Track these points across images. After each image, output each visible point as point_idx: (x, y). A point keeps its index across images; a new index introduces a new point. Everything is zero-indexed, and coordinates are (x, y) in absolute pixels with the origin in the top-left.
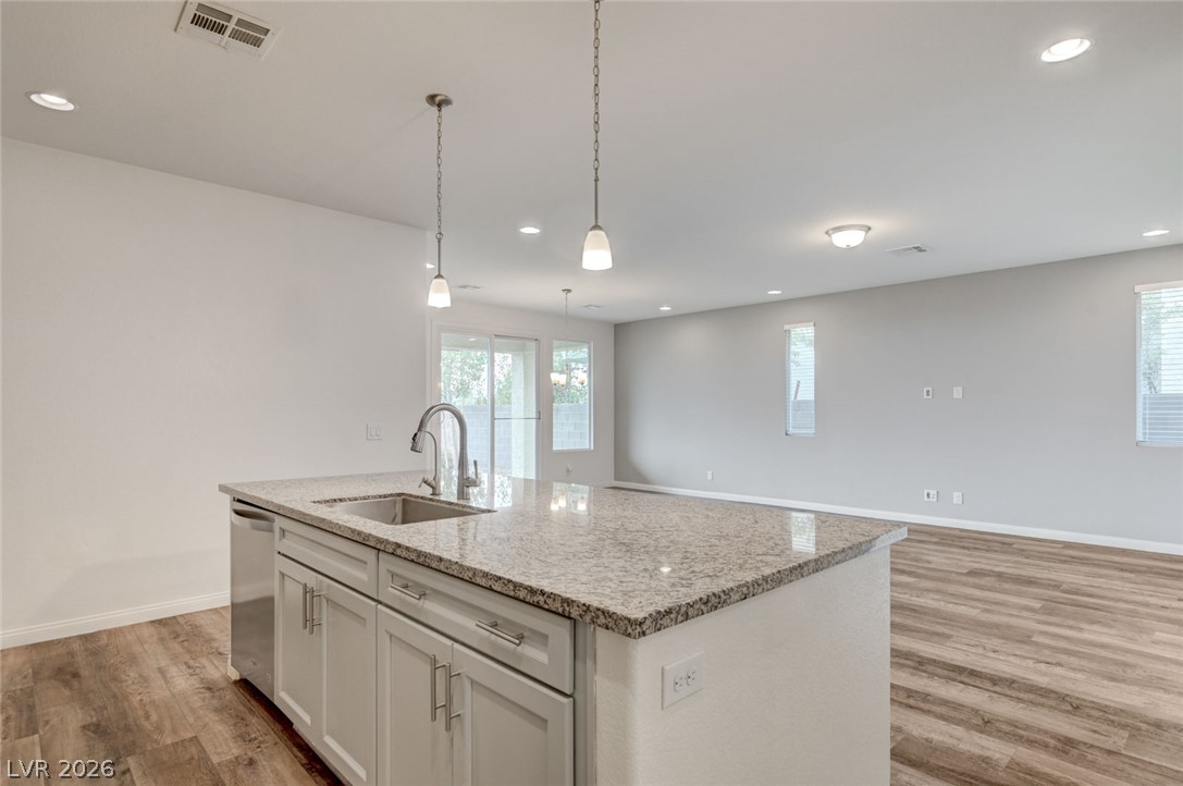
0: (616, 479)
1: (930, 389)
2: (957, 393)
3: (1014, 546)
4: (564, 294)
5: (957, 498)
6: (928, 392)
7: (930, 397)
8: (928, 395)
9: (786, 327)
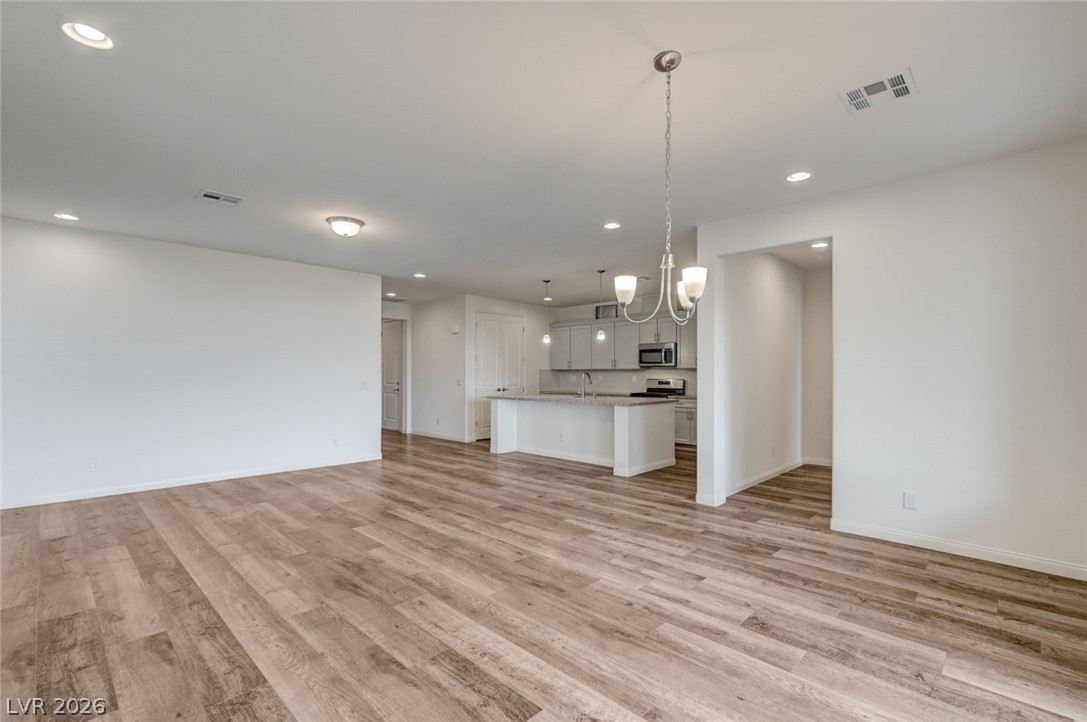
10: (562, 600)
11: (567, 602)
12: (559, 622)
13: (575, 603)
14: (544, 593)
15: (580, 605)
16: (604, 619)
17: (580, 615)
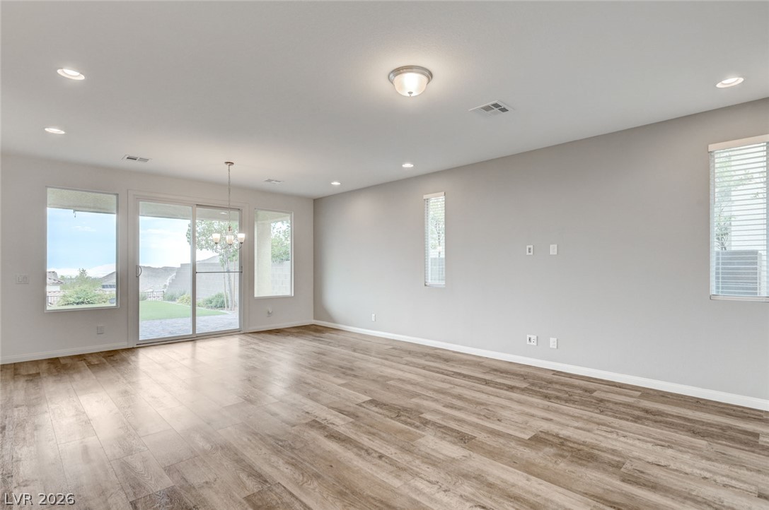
0: (314, 319)
1: (531, 247)
2: (553, 250)
3: (595, 394)
4: (227, 166)
5: (553, 342)
6: (530, 249)
7: (532, 253)
8: (530, 252)
9: (425, 197)
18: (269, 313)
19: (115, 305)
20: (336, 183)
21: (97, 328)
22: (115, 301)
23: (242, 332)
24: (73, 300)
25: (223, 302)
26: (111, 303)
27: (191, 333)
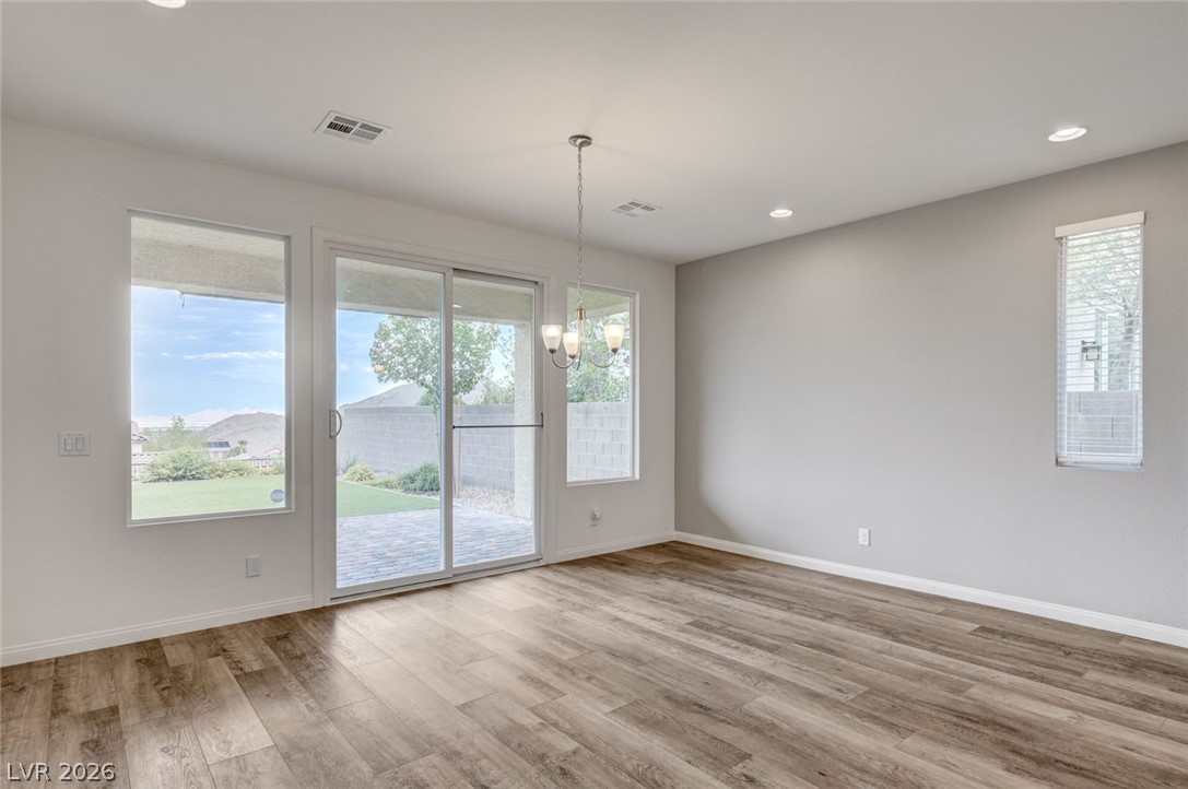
0: (676, 530)
10: (668, 687)
11: (662, 684)
12: (672, 666)
13: (652, 683)
14: (690, 696)
15: (648, 681)
16: (626, 667)
17: (649, 670)
18: (594, 518)
19: (282, 504)
20: (782, 213)
21: (247, 560)
22: (283, 496)
23: (542, 563)
24: (168, 472)
25: (434, 480)
26: (275, 501)
27: (442, 568)
